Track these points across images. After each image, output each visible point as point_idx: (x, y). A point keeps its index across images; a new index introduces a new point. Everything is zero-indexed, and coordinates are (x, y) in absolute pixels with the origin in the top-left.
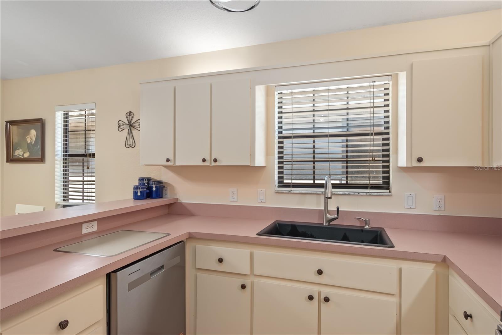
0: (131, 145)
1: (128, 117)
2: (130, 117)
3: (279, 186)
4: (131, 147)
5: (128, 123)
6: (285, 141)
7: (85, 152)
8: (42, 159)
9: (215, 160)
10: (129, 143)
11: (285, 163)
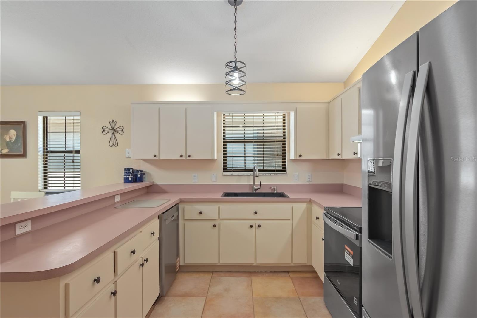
0: (114, 145)
1: (112, 124)
2: (113, 125)
3: (224, 172)
4: (114, 146)
5: (111, 129)
6: (228, 144)
7: (66, 149)
8: (24, 155)
9: (189, 156)
10: (112, 143)
11: (227, 157)
